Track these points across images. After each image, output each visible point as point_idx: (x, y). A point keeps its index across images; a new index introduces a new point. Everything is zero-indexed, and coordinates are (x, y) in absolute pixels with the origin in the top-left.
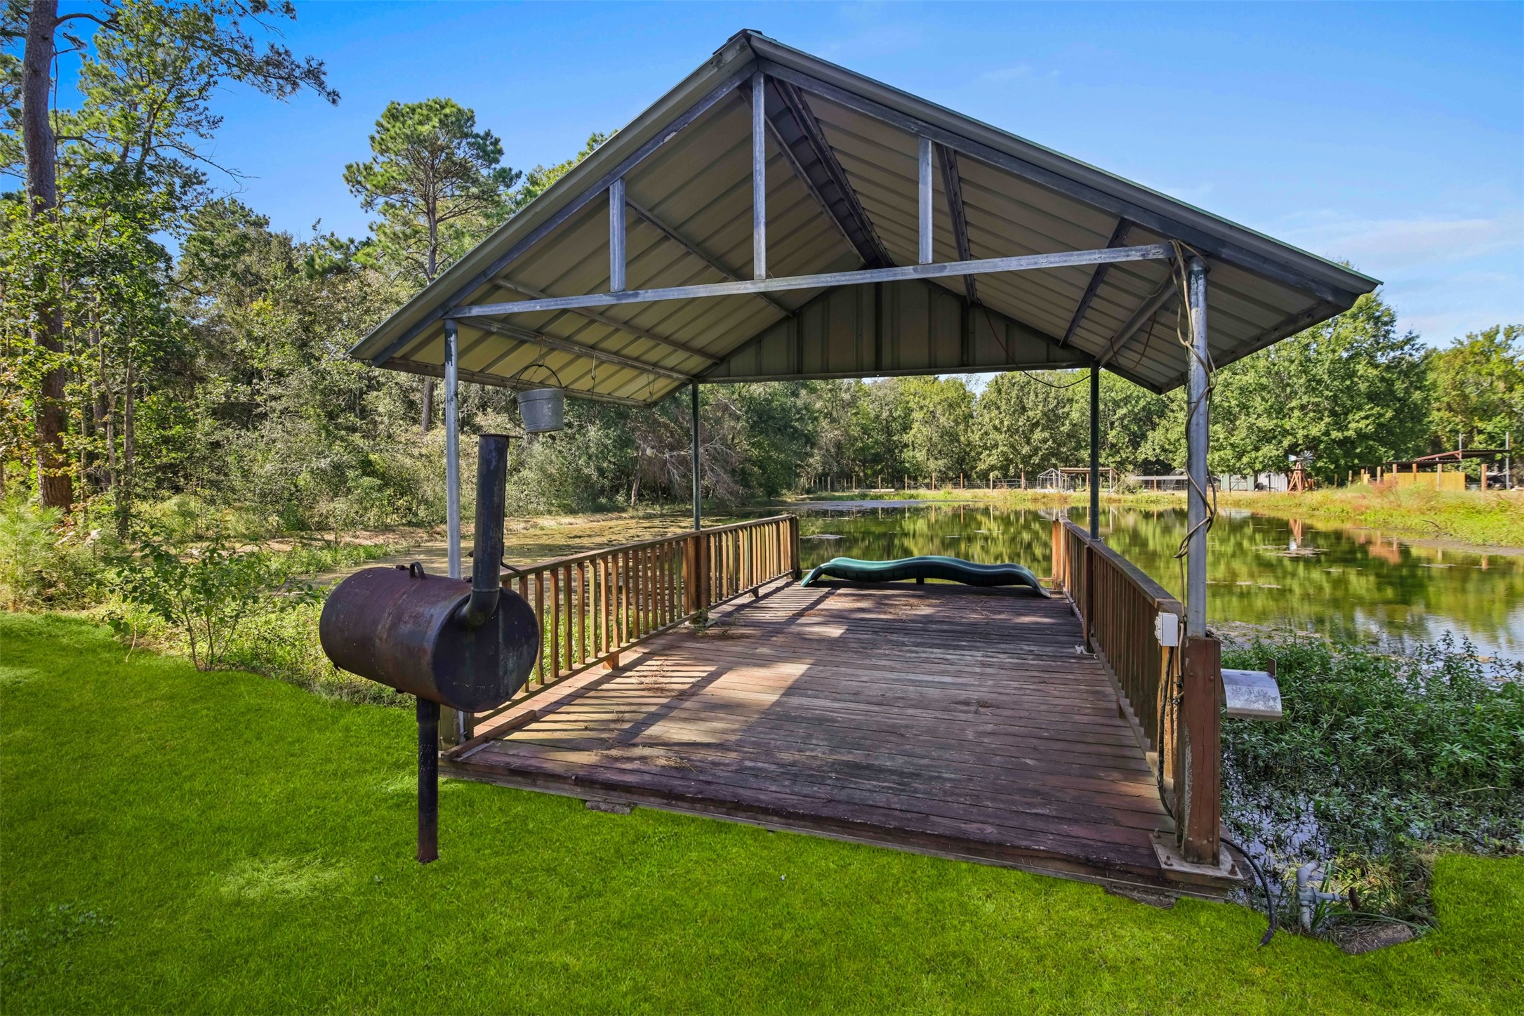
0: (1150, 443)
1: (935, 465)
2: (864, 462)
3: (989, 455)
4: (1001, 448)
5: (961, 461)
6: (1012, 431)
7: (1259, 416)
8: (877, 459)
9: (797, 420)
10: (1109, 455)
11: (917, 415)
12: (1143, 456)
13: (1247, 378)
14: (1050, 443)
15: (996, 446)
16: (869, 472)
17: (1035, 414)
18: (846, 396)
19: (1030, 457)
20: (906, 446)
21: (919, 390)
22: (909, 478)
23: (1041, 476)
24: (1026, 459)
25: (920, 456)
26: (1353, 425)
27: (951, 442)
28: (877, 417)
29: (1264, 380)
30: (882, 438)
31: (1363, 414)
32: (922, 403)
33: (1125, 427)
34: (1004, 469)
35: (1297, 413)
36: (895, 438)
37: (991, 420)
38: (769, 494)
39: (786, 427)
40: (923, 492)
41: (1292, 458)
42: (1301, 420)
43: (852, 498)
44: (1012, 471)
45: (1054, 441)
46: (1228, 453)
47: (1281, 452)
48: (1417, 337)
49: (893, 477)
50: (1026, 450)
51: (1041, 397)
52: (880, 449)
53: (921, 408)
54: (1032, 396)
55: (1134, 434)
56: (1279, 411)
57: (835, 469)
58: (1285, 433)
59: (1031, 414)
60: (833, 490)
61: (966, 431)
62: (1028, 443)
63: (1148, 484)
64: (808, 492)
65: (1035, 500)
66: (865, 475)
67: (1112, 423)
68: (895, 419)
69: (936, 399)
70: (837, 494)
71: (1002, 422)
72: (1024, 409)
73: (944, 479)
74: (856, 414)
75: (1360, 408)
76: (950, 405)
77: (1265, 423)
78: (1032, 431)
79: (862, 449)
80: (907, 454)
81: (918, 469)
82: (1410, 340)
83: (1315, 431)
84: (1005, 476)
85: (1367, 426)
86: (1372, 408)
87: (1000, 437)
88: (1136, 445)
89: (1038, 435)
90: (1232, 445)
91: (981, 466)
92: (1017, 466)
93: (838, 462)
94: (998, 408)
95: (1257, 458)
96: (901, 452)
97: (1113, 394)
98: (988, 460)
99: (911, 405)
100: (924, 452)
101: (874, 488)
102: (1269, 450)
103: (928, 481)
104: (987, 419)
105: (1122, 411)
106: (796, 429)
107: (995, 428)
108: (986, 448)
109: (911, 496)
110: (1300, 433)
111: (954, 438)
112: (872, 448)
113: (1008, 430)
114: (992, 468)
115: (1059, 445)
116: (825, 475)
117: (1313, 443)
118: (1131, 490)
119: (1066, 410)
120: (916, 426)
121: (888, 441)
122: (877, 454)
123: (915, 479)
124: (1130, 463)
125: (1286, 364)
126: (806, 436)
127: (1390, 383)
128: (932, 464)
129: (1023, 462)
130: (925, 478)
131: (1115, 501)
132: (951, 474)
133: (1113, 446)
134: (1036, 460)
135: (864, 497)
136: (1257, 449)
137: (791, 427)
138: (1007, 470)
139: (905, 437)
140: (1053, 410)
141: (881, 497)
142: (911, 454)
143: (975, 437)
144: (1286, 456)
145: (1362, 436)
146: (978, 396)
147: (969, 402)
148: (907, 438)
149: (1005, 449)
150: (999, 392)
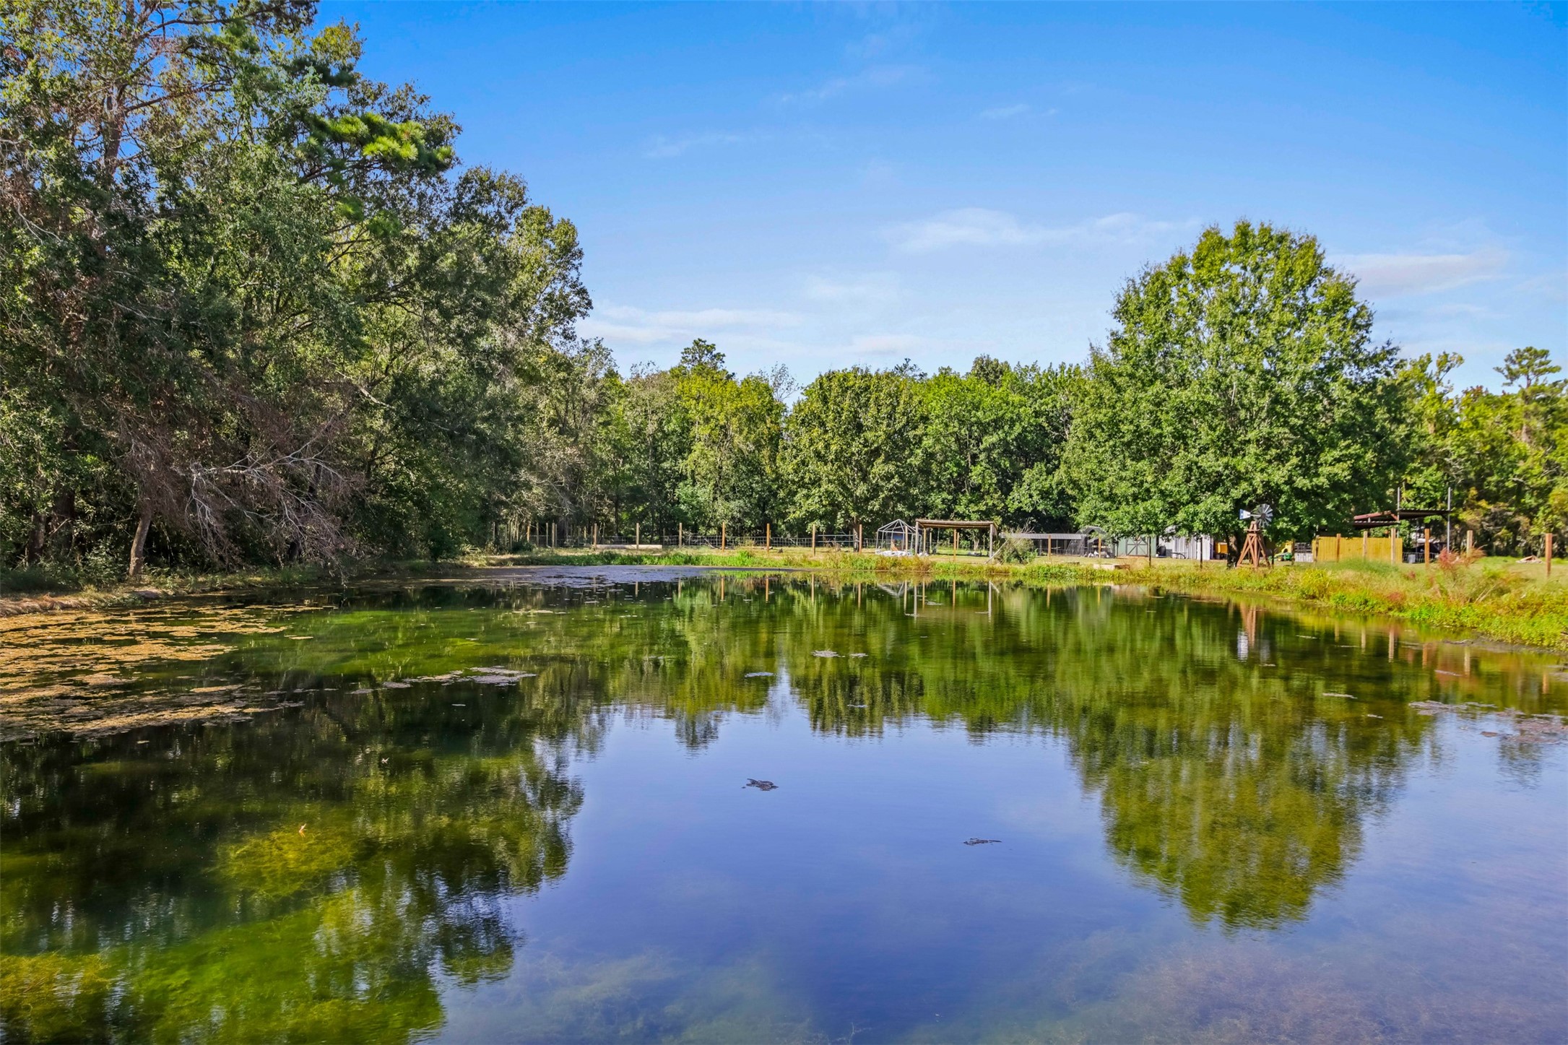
0: (1025, 486)
1: (725, 509)
2: (617, 503)
3: (807, 497)
4: (824, 487)
5: (762, 504)
6: (842, 459)
7: (1203, 450)
8: (636, 496)
9: (485, 420)
10: (971, 502)
11: (701, 431)
12: (1016, 505)
13: (1188, 393)
14: (896, 479)
15: (816, 482)
16: (624, 516)
17: (876, 436)
18: (591, 395)
19: (867, 500)
20: (682, 477)
21: (704, 391)
22: (685, 527)
23: (884, 529)
24: (861, 504)
25: (704, 493)
26: (1325, 470)
27: (751, 473)
28: (640, 431)
29: (1210, 398)
30: (646, 464)
31: (1336, 453)
32: (709, 413)
33: (991, 462)
34: (829, 517)
35: (1252, 449)
36: (666, 465)
37: (812, 442)
38: (435, 553)
39: (463, 431)
40: (706, 551)
41: (1245, 514)
42: (1257, 457)
43: (588, 561)
44: (840, 522)
45: (902, 477)
46: (1156, 504)
47: (1228, 506)
48: (1397, 349)
49: (661, 526)
50: (861, 490)
51: (884, 410)
52: (639, 481)
53: (707, 420)
54: (873, 410)
55: (1004, 471)
56: (1228, 445)
57: (567, 510)
58: (1238, 478)
59: (870, 435)
60: (561, 545)
61: (773, 459)
62: (864, 479)
63: (1040, 546)
64: (516, 548)
65: (882, 569)
66: (619, 520)
67: (974, 457)
68: (666, 436)
69: (730, 407)
70: (564, 553)
71: (827, 447)
72: (860, 428)
73: (738, 531)
74: (606, 424)
75: (1333, 446)
76: (750, 419)
77: (1211, 462)
78: (870, 463)
79: (616, 480)
80: (683, 490)
81: (700, 514)
82: (1389, 352)
83: (1278, 475)
84: (830, 530)
85: (1342, 472)
86: (1348, 447)
87: (824, 470)
88: (1006, 489)
89: (879, 468)
90: (1162, 492)
91: (795, 514)
92: (847, 515)
93: (574, 501)
94: (822, 424)
95: (1196, 514)
96: (674, 486)
97: (980, 414)
98: (806, 504)
99: (693, 415)
100: (710, 488)
101: (632, 542)
102: (1212, 504)
103: (713, 532)
104: (805, 440)
105: (989, 440)
106: (481, 436)
107: (818, 455)
108: (804, 486)
109: (688, 560)
110: (1258, 478)
111: (755, 469)
112: (631, 478)
113: (837, 459)
114: (812, 516)
115: (908, 484)
116: (550, 518)
117: (1271, 493)
118: (1020, 557)
119: (919, 432)
120: (697, 447)
121: (656, 468)
122: (637, 490)
123: (695, 529)
124: (998, 514)
125: (1243, 375)
126: (501, 450)
127: (1368, 412)
128: (721, 507)
129: (856, 509)
130: (709, 527)
131: (999, 573)
132: (748, 523)
133: (976, 489)
134: (875, 505)
135: (608, 559)
136: (1194, 500)
137: (475, 432)
138: (834, 519)
139: (681, 464)
140: (900, 432)
141: (638, 560)
142: (690, 490)
143: (787, 468)
144: (1236, 512)
145: (1336, 486)
146: (790, 407)
147: (778, 415)
148: (684, 465)
149: (831, 487)
150: (825, 400)
